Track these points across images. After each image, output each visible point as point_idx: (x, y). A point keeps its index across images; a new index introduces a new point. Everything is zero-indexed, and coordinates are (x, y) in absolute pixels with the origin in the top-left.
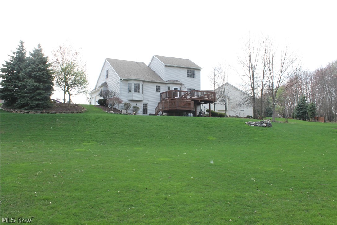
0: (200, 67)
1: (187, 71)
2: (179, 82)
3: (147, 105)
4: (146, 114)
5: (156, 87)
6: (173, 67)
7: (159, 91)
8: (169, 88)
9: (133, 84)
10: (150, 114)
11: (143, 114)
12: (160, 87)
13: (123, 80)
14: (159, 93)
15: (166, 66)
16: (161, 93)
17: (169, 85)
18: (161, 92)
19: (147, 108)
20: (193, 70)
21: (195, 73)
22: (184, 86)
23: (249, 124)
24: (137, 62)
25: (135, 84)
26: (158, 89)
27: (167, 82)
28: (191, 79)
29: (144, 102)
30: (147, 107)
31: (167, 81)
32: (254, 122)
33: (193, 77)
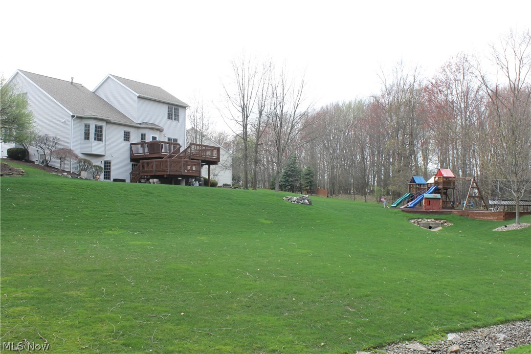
0: (185, 104)
1: (168, 108)
2: (159, 126)
3: (110, 163)
4: (109, 179)
5: (125, 132)
6: (150, 99)
7: (128, 141)
8: (143, 136)
9: (93, 125)
10: (115, 180)
11: (104, 178)
12: (129, 133)
13: (78, 117)
14: (127, 144)
15: (139, 97)
16: (132, 144)
17: (143, 131)
18: (131, 142)
19: (110, 169)
20: (176, 107)
21: (178, 113)
22: (164, 133)
23: (289, 200)
24: (72, 83)
25: (96, 127)
26: (127, 137)
27: (141, 126)
28: (172, 122)
29: (107, 158)
30: (110, 166)
31: (140, 124)
32: (295, 198)
33: (175, 119)
